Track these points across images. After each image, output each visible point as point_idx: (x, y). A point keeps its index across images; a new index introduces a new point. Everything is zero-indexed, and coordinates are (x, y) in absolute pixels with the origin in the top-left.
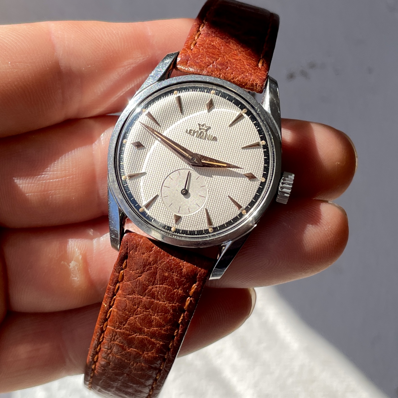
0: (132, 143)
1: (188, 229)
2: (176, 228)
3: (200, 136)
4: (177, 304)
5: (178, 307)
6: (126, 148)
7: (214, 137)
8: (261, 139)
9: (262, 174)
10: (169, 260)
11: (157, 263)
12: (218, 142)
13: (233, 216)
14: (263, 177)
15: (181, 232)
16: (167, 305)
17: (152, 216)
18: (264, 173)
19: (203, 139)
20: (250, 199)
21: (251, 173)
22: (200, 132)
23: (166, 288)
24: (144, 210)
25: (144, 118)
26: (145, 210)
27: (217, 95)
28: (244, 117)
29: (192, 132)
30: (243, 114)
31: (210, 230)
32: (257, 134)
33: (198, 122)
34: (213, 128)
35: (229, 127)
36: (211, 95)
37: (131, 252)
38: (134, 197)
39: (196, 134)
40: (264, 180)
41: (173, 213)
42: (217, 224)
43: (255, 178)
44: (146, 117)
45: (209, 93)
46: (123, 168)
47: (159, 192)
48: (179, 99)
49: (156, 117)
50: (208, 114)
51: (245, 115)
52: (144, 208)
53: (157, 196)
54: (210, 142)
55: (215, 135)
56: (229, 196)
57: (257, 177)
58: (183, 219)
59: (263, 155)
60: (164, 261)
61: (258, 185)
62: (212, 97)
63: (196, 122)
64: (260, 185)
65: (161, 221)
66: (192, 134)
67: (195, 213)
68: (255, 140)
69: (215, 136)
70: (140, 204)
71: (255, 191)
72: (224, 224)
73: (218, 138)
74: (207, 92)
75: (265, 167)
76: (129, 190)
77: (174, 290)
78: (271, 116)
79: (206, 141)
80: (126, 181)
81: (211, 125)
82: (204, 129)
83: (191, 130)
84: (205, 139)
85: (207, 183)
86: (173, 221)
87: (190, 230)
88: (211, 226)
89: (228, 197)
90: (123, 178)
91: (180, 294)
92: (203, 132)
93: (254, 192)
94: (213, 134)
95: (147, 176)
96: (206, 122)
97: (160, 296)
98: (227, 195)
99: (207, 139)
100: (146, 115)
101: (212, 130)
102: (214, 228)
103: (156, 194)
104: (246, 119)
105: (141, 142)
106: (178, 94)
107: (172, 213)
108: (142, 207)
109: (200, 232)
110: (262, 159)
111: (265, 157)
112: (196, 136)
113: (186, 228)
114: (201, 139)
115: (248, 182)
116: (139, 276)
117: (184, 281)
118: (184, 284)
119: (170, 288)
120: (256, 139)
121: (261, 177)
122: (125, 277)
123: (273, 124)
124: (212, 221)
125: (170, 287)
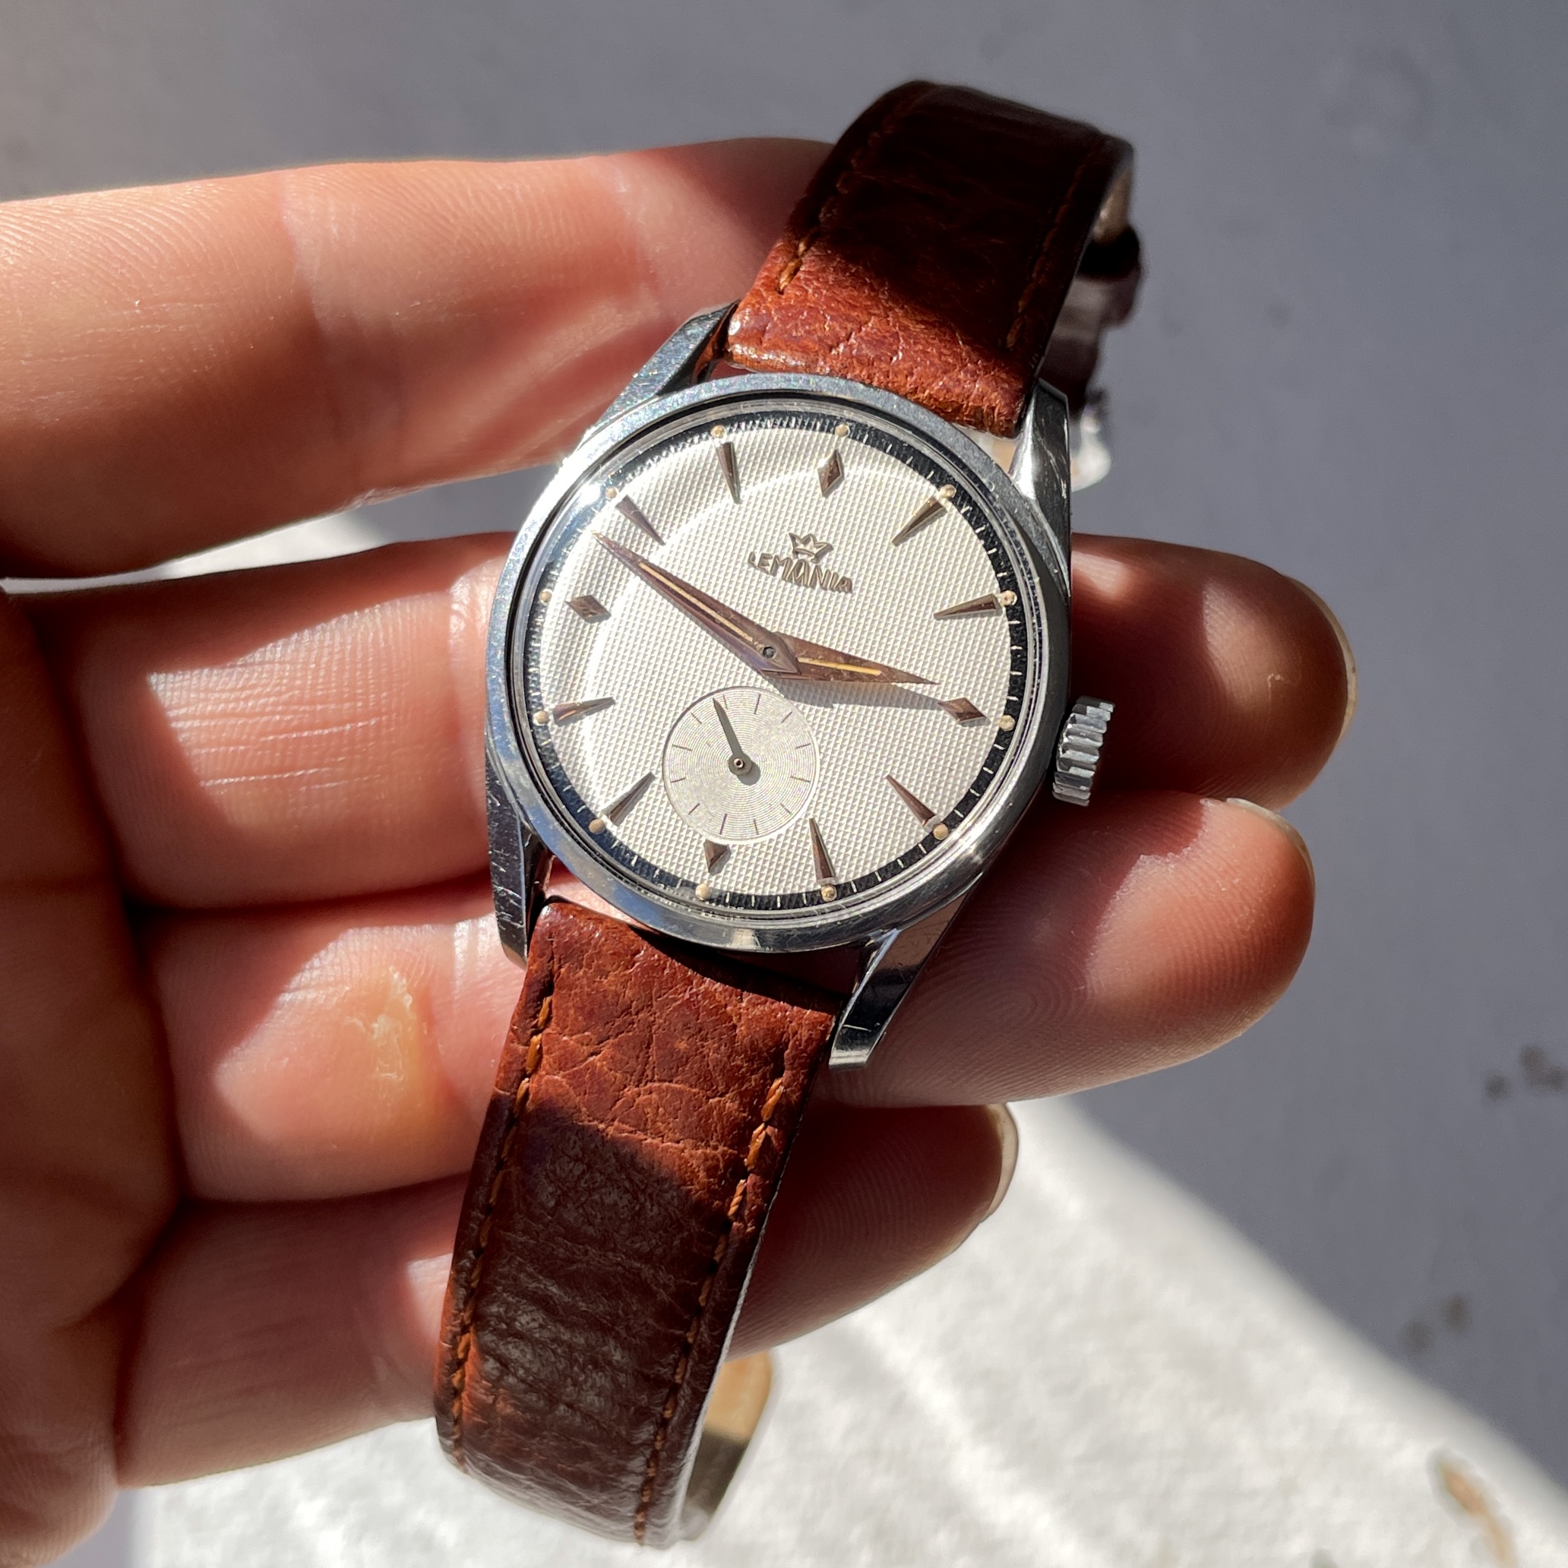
0: (569, 600)
1: (752, 892)
2: (712, 885)
3: (797, 574)
4: (721, 1148)
5: (724, 1161)
6: (548, 618)
7: (843, 580)
8: (1000, 586)
9: (1005, 702)
10: (691, 996)
11: (651, 1005)
12: (856, 597)
13: (904, 846)
14: (1005, 714)
15: (727, 900)
16: (686, 1154)
17: (631, 847)
18: (1009, 701)
19: (806, 586)
20: (961, 788)
21: (965, 699)
22: (795, 562)
23: (681, 1092)
24: (604, 825)
25: (608, 519)
26: (610, 826)
27: (854, 438)
28: (945, 511)
29: (771, 562)
30: (943, 502)
31: (826, 891)
32: (987, 569)
33: (789, 528)
34: (839, 549)
35: (893, 547)
36: (836, 437)
37: (563, 970)
38: (573, 781)
39: (781, 569)
40: (1008, 724)
41: (701, 836)
42: (848, 873)
43: (980, 715)
44: (618, 513)
45: (828, 431)
46: (539, 684)
47: (655, 767)
48: (728, 452)
49: (652, 514)
50: (825, 504)
51: (949, 506)
52: (605, 819)
53: (647, 780)
54: (828, 596)
55: (846, 572)
56: (889, 778)
57: (985, 712)
58: (734, 855)
59: (1008, 640)
60: (675, 1000)
61: (990, 739)
62: (837, 445)
63: (786, 529)
64: (997, 742)
65: (660, 864)
66: (769, 568)
67: (774, 836)
68: (980, 588)
69: (848, 576)
70: (591, 804)
71: (980, 759)
72: (872, 874)
73: (857, 582)
74: (822, 429)
75: (1013, 679)
76: (557, 760)
77: (708, 1098)
78: (1037, 509)
79: (815, 592)
80: (546, 728)
81: (834, 541)
82: (810, 554)
83: (764, 557)
84: (813, 587)
85: (818, 733)
86: (700, 865)
87: (760, 893)
88: (828, 880)
89: (885, 782)
90: (537, 718)
91: (730, 1114)
92: (806, 564)
93: (976, 763)
94: (839, 570)
95: (616, 713)
96: (817, 530)
97: (663, 1123)
98: (884, 773)
99: (818, 586)
100: (618, 506)
101: (837, 556)
102: (837, 887)
103: (646, 772)
104: (952, 518)
105: (597, 597)
106: (725, 434)
107: (697, 837)
108: (598, 815)
109: (792, 901)
110: (1005, 652)
111: (1014, 648)
112: (783, 578)
113: (746, 888)
114: (799, 585)
115: (955, 729)
116: (592, 1055)
117: (742, 1067)
118: (743, 1079)
119: (695, 1094)
120: (986, 583)
121: (998, 712)
122: (545, 1056)
123: (1043, 534)
124: (833, 861)
125: (694, 1090)
